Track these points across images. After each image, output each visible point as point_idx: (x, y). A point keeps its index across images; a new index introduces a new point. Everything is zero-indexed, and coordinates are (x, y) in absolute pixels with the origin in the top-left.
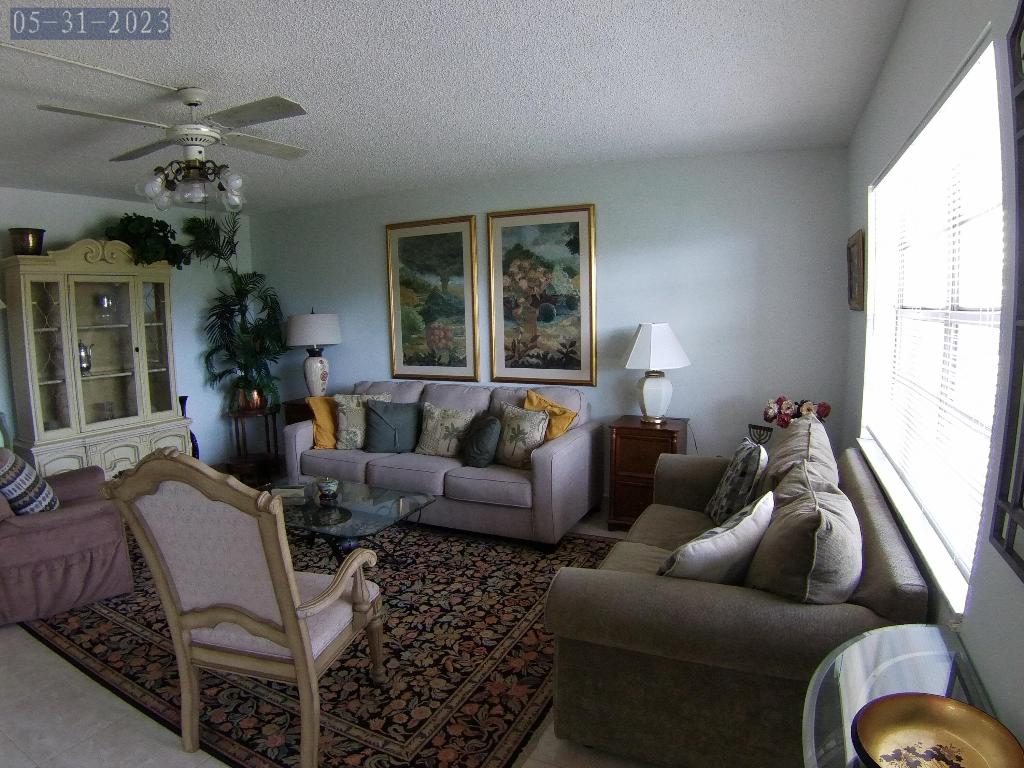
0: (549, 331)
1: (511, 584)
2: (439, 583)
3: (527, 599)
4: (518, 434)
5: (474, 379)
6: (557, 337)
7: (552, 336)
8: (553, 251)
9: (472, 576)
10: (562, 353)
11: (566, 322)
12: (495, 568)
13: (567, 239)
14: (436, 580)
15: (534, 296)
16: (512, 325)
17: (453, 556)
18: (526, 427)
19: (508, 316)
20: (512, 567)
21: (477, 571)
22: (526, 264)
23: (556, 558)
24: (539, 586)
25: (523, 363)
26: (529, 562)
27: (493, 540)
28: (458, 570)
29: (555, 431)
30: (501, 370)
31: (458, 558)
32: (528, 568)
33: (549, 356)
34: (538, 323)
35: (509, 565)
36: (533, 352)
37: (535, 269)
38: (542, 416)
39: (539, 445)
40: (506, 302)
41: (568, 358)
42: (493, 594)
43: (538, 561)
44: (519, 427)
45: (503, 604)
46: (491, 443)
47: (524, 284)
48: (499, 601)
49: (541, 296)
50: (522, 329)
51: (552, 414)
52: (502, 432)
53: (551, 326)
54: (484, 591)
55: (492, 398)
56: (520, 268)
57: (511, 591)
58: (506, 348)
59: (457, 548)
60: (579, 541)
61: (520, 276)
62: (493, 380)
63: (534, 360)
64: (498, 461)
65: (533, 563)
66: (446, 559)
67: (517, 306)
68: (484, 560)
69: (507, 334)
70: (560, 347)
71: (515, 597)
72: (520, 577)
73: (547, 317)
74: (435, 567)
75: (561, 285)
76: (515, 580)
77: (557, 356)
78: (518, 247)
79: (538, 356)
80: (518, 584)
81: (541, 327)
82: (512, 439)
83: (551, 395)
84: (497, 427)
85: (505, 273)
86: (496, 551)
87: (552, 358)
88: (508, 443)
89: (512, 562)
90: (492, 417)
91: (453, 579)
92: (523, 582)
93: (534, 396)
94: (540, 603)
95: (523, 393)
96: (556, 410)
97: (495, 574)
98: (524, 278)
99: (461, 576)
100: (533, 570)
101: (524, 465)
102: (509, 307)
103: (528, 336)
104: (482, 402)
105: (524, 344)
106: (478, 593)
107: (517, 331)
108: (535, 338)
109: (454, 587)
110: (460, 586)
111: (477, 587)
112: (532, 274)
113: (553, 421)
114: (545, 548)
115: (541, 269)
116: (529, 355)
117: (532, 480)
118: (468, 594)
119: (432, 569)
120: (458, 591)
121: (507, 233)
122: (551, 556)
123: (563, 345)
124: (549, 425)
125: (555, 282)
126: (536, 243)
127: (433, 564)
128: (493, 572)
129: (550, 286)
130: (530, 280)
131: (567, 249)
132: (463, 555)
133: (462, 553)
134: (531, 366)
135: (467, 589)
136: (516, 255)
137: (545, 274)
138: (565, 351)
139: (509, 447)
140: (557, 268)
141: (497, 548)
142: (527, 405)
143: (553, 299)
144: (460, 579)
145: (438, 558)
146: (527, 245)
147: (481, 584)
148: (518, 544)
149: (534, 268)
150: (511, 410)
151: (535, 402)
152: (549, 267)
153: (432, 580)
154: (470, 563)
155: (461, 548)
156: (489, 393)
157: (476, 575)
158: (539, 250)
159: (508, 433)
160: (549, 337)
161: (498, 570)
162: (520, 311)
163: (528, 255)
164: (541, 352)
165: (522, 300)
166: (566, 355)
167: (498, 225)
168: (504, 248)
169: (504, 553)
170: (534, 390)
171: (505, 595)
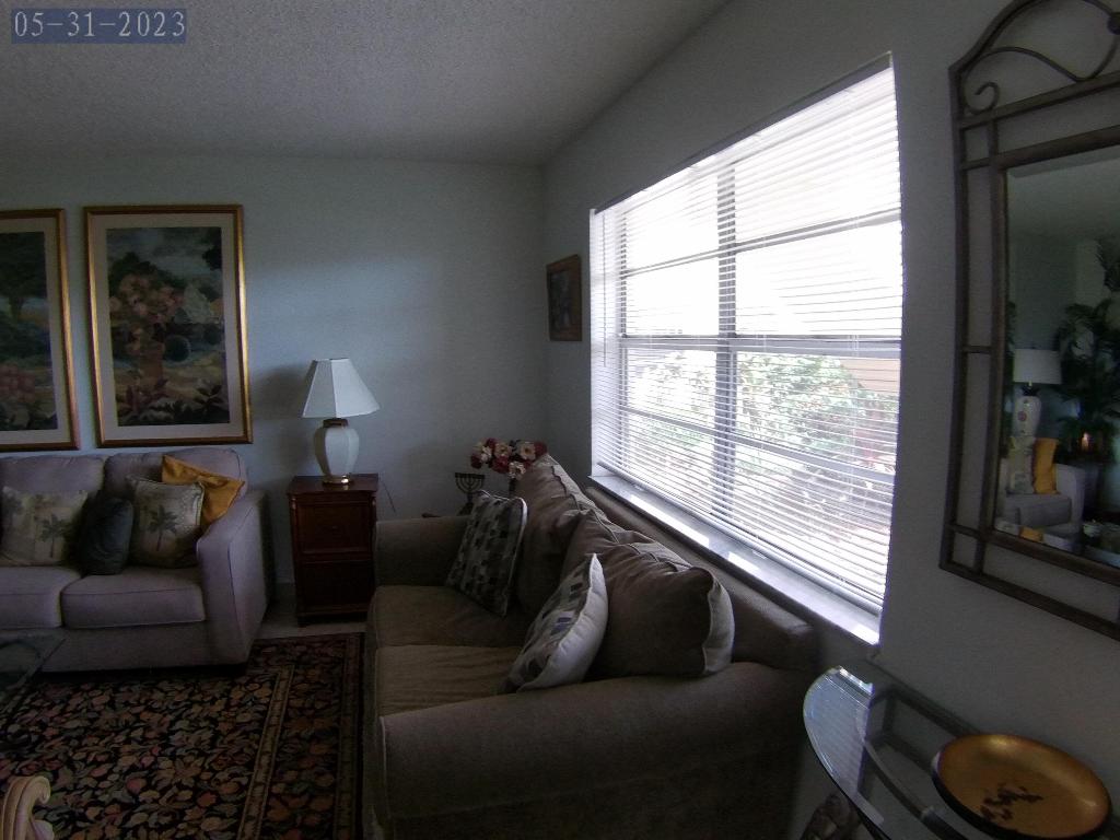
0: (181, 373)
1: (207, 735)
2: (97, 763)
3: (241, 751)
4: (163, 519)
5: (72, 446)
6: (194, 380)
7: (186, 379)
8: (186, 264)
9: (143, 737)
10: (202, 402)
11: (206, 361)
12: (170, 718)
13: (205, 248)
14: (91, 759)
15: (157, 326)
16: (127, 367)
17: (99, 713)
18: (173, 508)
19: (119, 352)
20: (196, 709)
21: (147, 728)
22: (145, 281)
23: (251, 681)
24: (248, 728)
25: (145, 418)
26: (217, 696)
27: (150, 676)
28: (117, 733)
29: (216, 509)
30: (112, 431)
31: (109, 715)
32: (219, 706)
33: (184, 407)
34: (164, 363)
35: (189, 707)
36: (161, 402)
37: (158, 289)
38: (194, 490)
39: (201, 530)
40: (115, 333)
41: (211, 407)
42: (188, 759)
43: (229, 692)
44: (162, 509)
45: (211, 770)
46: (122, 539)
47: (142, 309)
48: (203, 767)
49: (167, 324)
50: (141, 372)
51: (209, 486)
52: (136, 522)
53: (184, 367)
54: (173, 757)
55: (107, 470)
56: (136, 286)
57: (213, 745)
58: (119, 399)
59: (100, 700)
60: (269, 650)
61: (135, 297)
62: (101, 445)
63: (162, 414)
64: (138, 561)
65: (222, 696)
66: (92, 721)
67: (132, 339)
68: (150, 709)
69: (118, 379)
70: (198, 394)
71: (223, 754)
72: (214, 721)
73: (177, 354)
74: (79, 738)
75: (197, 311)
76: (210, 729)
77: (196, 406)
78: (131, 257)
79: (167, 408)
80: (217, 734)
81: (168, 368)
82: (154, 527)
83: (196, 460)
84: (128, 516)
85: (112, 293)
86: (162, 691)
87: (188, 409)
88: (148, 533)
89: (193, 702)
90: (120, 500)
91: (117, 750)
92: (223, 727)
93: (174, 463)
94: (263, 754)
95: (155, 461)
96: (211, 480)
97: (178, 725)
98: (141, 300)
99: (128, 741)
100: (228, 707)
102: (120, 345)
103: (151, 381)
104: (93, 478)
105: (146, 393)
106: (165, 763)
107: (135, 375)
108: (160, 384)
109: (125, 762)
110: (132, 760)
111: (161, 755)
112: (154, 295)
113: (212, 496)
114: (230, 672)
115: (167, 289)
116: (153, 408)
117: (201, 583)
118: (153, 769)
119: (77, 743)
120: (133, 768)
121: (114, 236)
122: (243, 680)
123: (202, 391)
124: (206, 503)
125: (187, 307)
126: (158, 252)
127: (74, 734)
128: (172, 723)
129: (182, 313)
130: (150, 304)
131: (204, 263)
132: (114, 708)
133: (111, 704)
134: (158, 422)
135: (147, 761)
136: (127, 269)
137: (172, 296)
138: (205, 399)
139: (150, 540)
140: (191, 286)
141: (160, 685)
142: (165, 476)
143: (186, 329)
144: (127, 748)
145: (76, 723)
146: (146, 252)
147: (165, 746)
148: (191, 674)
149: (155, 286)
150: (144, 486)
151: (178, 471)
152: (179, 286)
153: (84, 760)
154: (132, 719)
155: (106, 699)
156: (101, 466)
157: (151, 735)
158: (162, 263)
159: (146, 520)
160: (183, 381)
161: (179, 718)
162: (137, 346)
163: (146, 268)
164: (172, 403)
165: (139, 331)
166: (208, 404)
167: (100, 225)
168: (110, 259)
169: (171, 694)
170: (171, 454)
171: (207, 756)
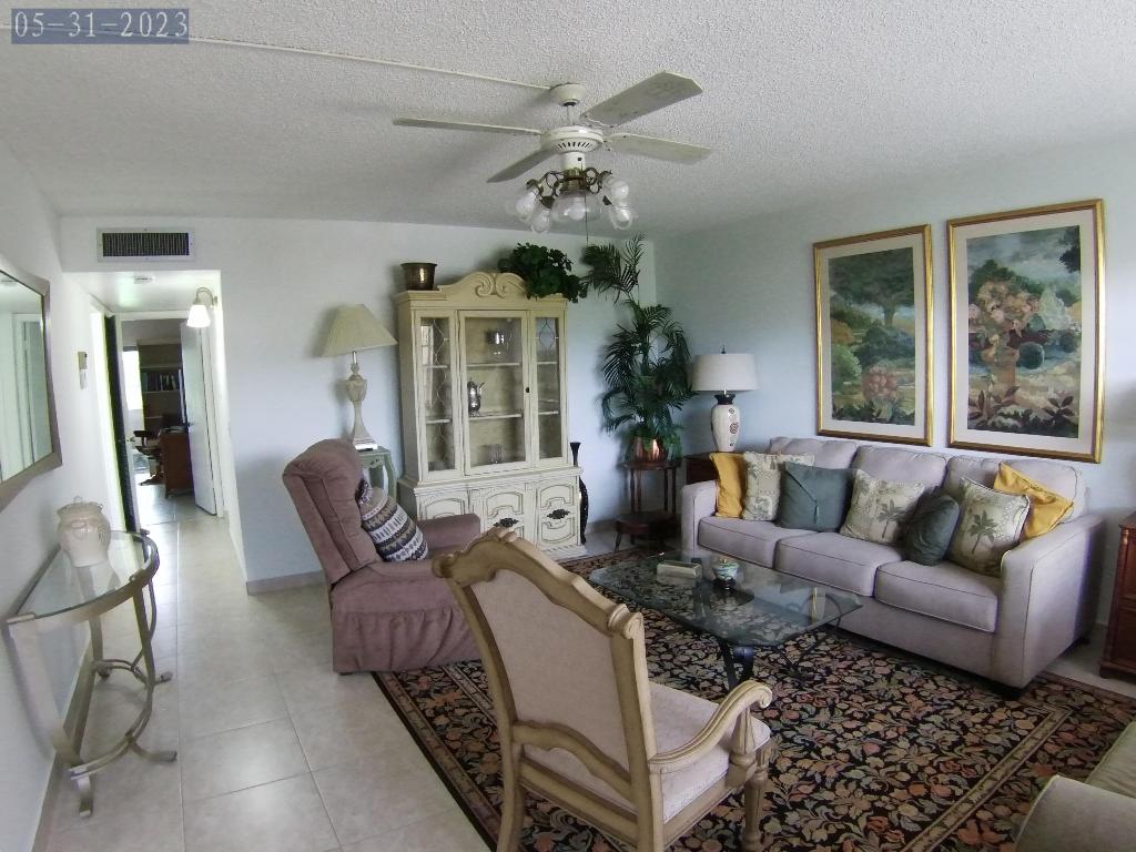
0: (1033, 381)
1: (952, 738)
2: (852, 717)
3: (972, 766)
4: (983, 524)
5: (924, 443)
6: (1046, 389)
7: (1038, 388)
8: (1043, 268)
9: (899, 715)
10: (1051, 413)
11: (1058, 370)
12: (930, 709)
13: (1063, 250)
14: (849, 712)
15: (1013, 332)
16: (982, 372)
17: (876, 680)
18: (996, 515)
19: (975, 359)
20: (956, 711)
21: (906, 709)
22: (1002, 288)
23: (1020, 709)
24: (991, 749)
25: (993, 424)
26: (981, 709)
27: (934, 666)
28: (880, 702)
29: (1038, 525)
30: (963, 433)
31: (882, 685)
32: (977, 718)
33: (1032, 417)
34: (1017, 370)
35: (951, 707)
36: (1010, 410)
37: (1015, 295)
38: (1020, 502)
39: (1015, 545)
40: (973, 339)
41: (1060, 421)
42: (924, 750)
43: (993, 709)
44: (985, 514)
45: (937, 768)
46: (944, 532)
47: (999, 316)
48: (931, 762)
49: (1023, 331)
50: (994, 378)
51: (1036, 501)
52: (960, 520)
53: (1037, 374)
54: (912, 742)
55: (947, 470)
56: (994, 293)
57: (951, 749)
58: (971, 403)
59: (882, 669)
60: (1054, 687)
61: (993, 304)
62: (951, 445)
63: (1010, 422)
64: (952, 558)
65: (986, 711)
66: (867, 683)
67: (988, 345)
68: (917, 694)
69: (972, 384)
70: (1049, 404)
71: (955, 760)
72: (965, 729)
73: (1031, 361)
74: (850, 693)
75: (1053, 316)
76: (957, 733)
77: (1044, 417)
78: (990, 264)
79: (1015, 416)
80: (961, 741)
81: (1022, 375)
82: (974, 530)
83: (1034, 473)
84: (953, 514)
85: (973, 299)
86: (935, 684)
87: (1036, 419)
88: (967, 536)
89: (958, 705)
90: (950, 499)
91: (872, 715)
92: (970, 738)
93: (1009, 471)
94: (990, 778)
95: (993, 467)
96: (1041, 496)
97: (932, 718)
98: (998, 307)
99: (884, 712)
100: (985, 722)
101: (990, 569)
102: (977, 347)
103: (1002, 388)
104: (933, 475)
105: (997, 399)
106: (904, 743)
107: (987, 380)
108: (1012, 391)
109: (873, 727)
110: (880, 728)
111: (904, 735)
112: (1010, 302)
113: (1036, 511)
114: (1005, 692)
115: (1024, 295)
116: (1002, 414)
117: (1000, 593)
118: (891, 743)
119: (846, 695)
120: (876, 735)
121: (974, 246)
122: (1014, 704)
123: (1053, 401)
124: (1030, 516)
125: (1043, 313)
126: (1016, 258)
127: (848, 688)
128: (929, 714)
129: (1037, 318)
130: (1007, 310)
131: (1062, 265)
132: (889, 681)
133: (889, 677)
134: (1005, 429)
135: (891, 734)
136: (988, 275)
137: (1029, 301)
138: (1055, 410)
139: (968, 542)
140: (1047, 291)
141: (937, 679)
142: (998, 484)
143: (1041, 336)
144: (881, 717)
145: (855, 680)
146: (1004, 261)
147: (911, 730)
148: (968, 679)
149: (1013, 292)
150: (975, 489)
151: (1011, 480)
152: (1035, 291)
153: (844, 711)
154: (897, 695)
155: (887, 671)
156: (943, 464)
157: (905, 715)
158: (1018, 268)
159: (969, 523)
160: (1033, 389)
161: (937, 712)
162: (992, 352)
163: (1004, 275)
164: (1021, 411)
165: (996, 337)
166: (1057, 416)
167: (961, 236)
168: (970, 267)
169: (946, 689)
170: (1008, 463)
171: (941, 755)
